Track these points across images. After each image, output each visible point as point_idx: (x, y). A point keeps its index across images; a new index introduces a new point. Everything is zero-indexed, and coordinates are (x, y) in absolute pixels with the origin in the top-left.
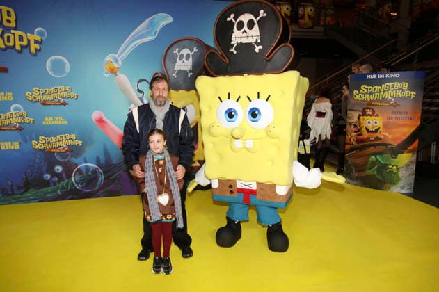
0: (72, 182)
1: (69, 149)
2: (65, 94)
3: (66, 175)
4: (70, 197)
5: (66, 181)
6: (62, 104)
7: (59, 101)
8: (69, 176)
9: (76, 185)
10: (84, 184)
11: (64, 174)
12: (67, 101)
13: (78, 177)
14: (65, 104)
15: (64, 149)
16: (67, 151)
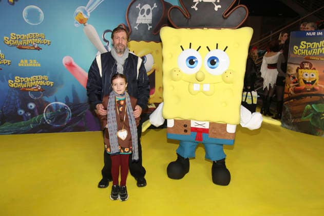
0: (43, 118)
1: (41, 88)
2: (39, 40)
3: (38, 111)
4: (41, 130)
5: (38, 117)
6: (36, 49)
7: (34, 46)
8: (41, 112)
9: (47, 121)
10: (54, 121)
11: (36, 111)
12: (40, 46)
13: (49, 114)
14: (38, 49)
15: (37, 88)
16: (39, 90)
